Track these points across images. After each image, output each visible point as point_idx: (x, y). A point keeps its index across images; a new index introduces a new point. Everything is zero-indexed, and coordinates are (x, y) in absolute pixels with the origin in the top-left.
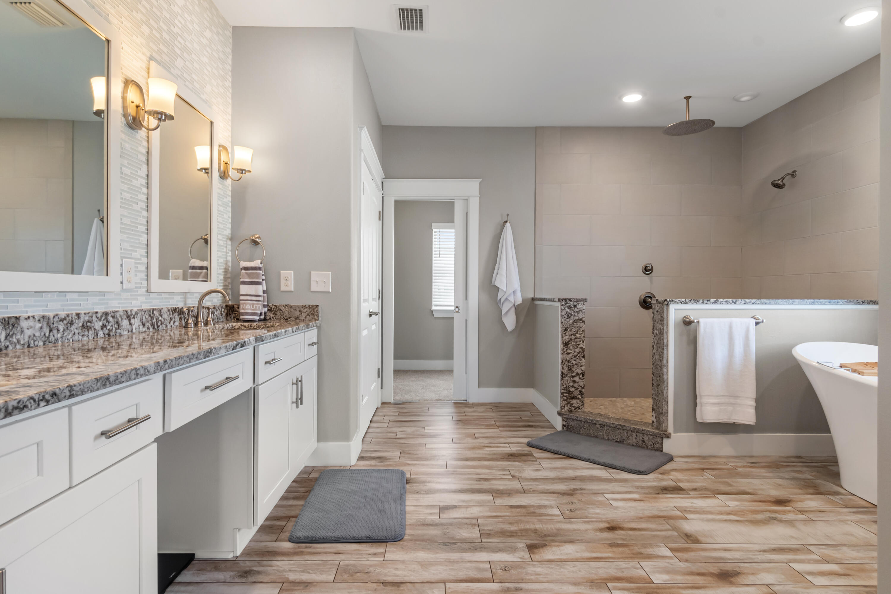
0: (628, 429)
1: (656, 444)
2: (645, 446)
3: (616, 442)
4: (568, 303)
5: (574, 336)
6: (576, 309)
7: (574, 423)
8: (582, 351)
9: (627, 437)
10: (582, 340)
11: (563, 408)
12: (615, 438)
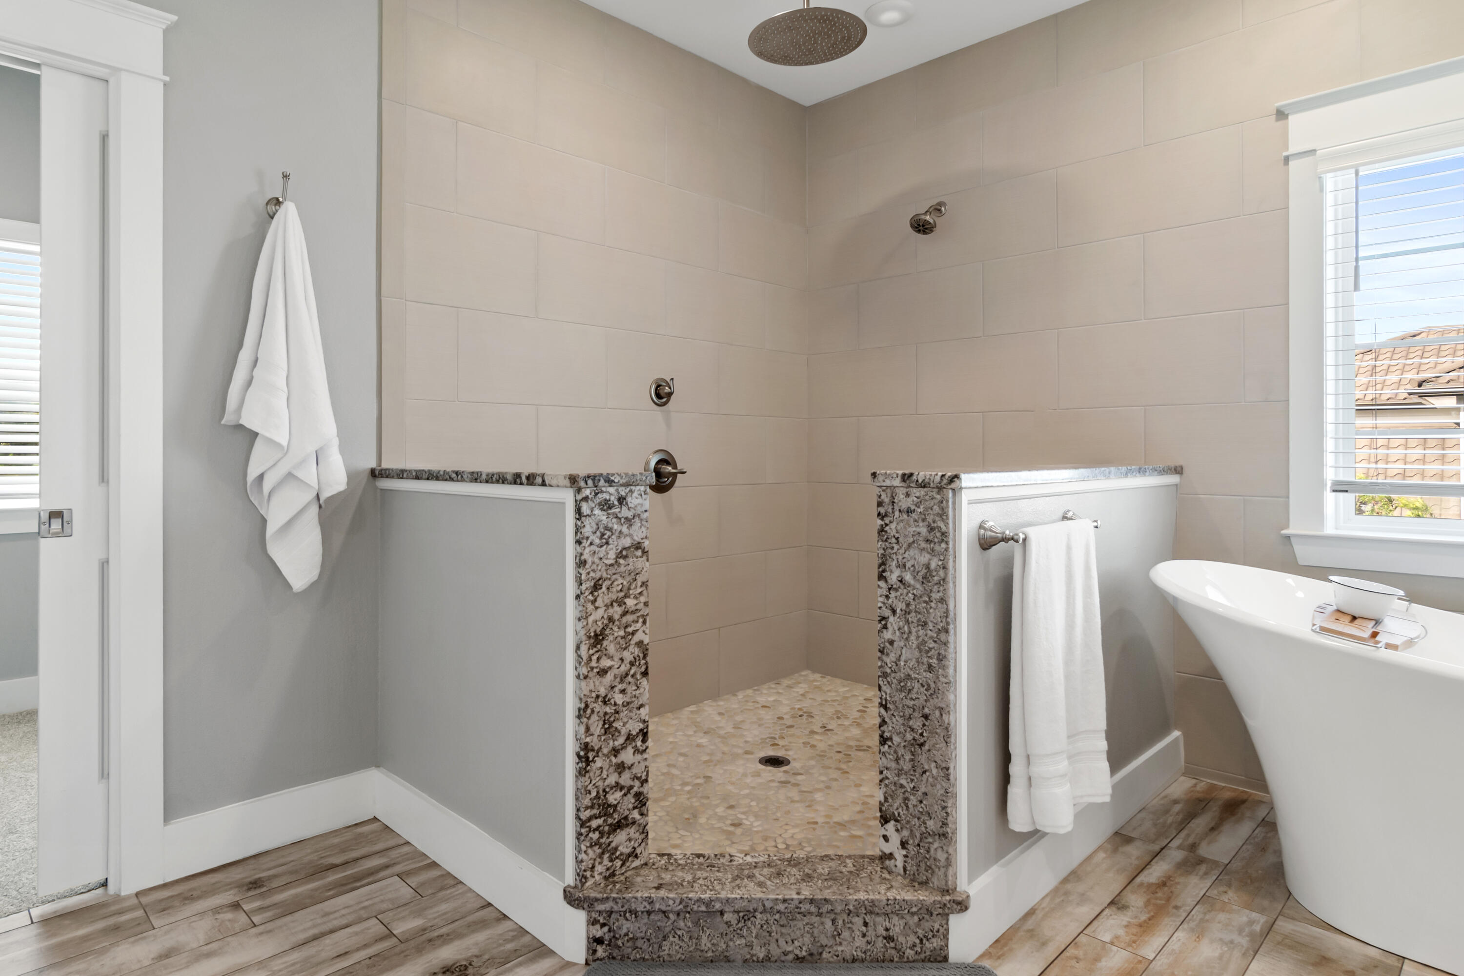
0: (839, 908)
1: (928, 940)
2: (893, 952)
3: (798, 959)
4: (602, 492)
5: (620, 605)
6: (625, 513)
7: (637, 925)
8: (641, 655)
9: (834, 937)
10: (643, 616)
11: (588, 874)
12: (790, 949)
